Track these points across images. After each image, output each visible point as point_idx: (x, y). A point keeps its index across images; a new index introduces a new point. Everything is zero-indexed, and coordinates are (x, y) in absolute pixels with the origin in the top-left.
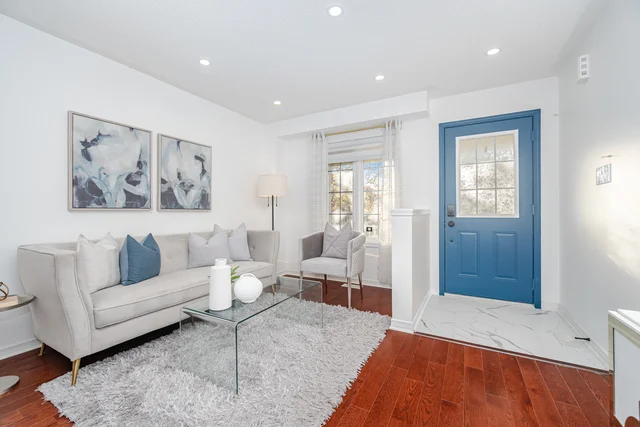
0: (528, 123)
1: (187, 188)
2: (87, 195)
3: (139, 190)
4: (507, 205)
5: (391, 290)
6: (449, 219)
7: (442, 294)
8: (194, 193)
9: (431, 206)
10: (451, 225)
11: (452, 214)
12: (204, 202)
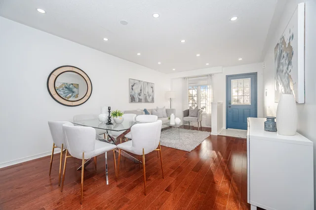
0: (254, 76)
1: (149, 96)
2: (133, 99)
3: (141, 97)
4: (247, 101)
5: (211, 128)
6: (229, 105)
7: (227, 128)
8: (151, 97)
9: (223, 101)
10: (230, 107)
11: (230, 104)
12: (153, 101)
